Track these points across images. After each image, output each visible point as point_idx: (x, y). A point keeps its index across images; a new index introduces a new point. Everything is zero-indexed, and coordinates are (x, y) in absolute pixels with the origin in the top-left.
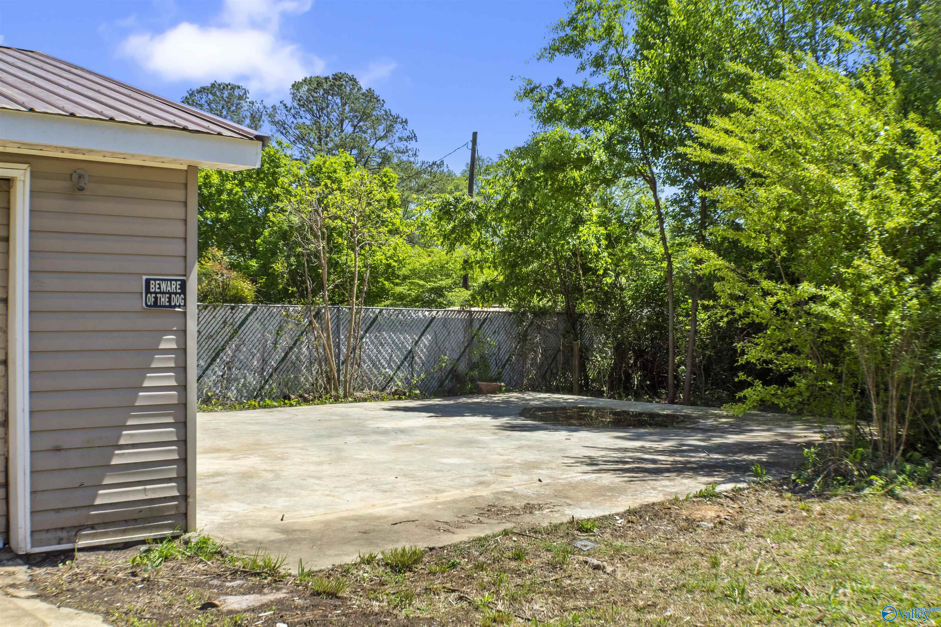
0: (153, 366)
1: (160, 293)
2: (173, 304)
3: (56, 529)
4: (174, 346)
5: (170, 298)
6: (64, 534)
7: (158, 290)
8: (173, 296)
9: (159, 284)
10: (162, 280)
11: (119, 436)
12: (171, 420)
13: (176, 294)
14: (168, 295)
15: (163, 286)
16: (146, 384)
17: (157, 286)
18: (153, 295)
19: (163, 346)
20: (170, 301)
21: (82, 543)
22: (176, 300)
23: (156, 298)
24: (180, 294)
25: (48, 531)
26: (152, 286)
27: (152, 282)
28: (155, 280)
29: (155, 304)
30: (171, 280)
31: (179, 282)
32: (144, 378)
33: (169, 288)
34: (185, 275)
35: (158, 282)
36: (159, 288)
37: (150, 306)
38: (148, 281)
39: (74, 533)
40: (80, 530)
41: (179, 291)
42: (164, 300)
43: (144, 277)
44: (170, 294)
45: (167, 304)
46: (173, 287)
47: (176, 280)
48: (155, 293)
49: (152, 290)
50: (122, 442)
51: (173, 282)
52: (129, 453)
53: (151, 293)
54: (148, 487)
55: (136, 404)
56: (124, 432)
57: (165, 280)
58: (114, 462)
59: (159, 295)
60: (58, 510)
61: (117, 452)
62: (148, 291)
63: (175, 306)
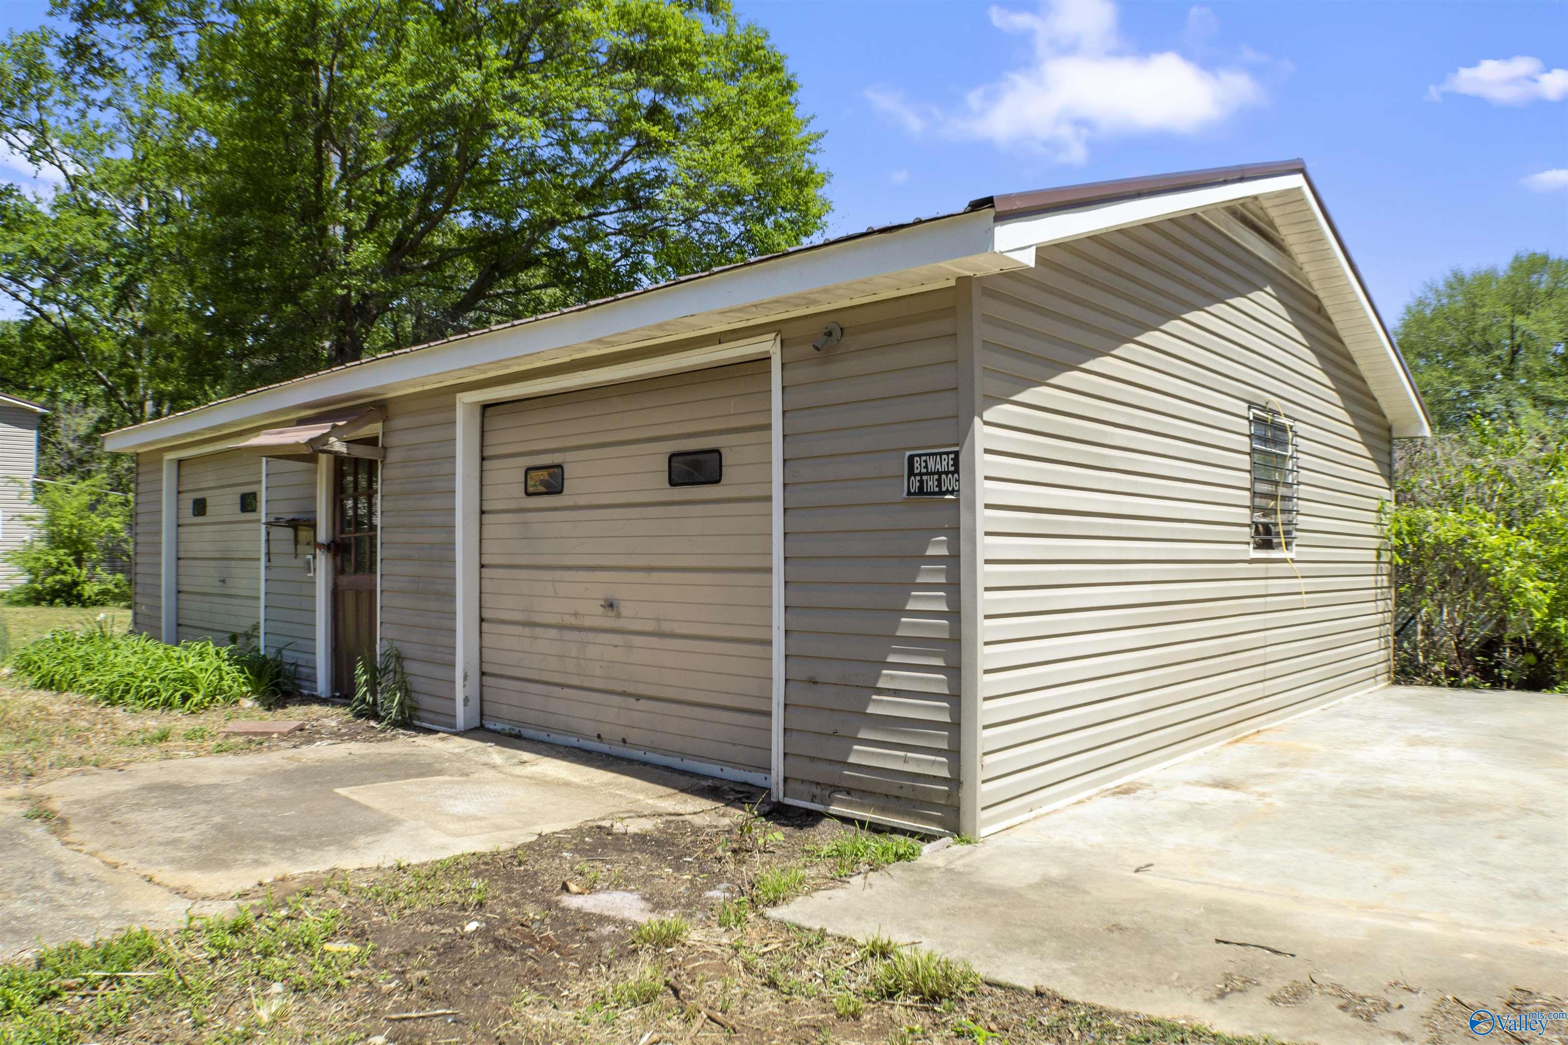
0: (919, 580)
1: (927, 474)
2: (944, 489)
3: (811, 782)
4: (945, 552)
5: (939, 480)
6: (817, 791)
7: (924, 471)
8: (944, 476)
9: (925, 461)
10: (929, 455)
11: (878, 676)
12: (940, 662)
13: (947, 473)
14: (936, 477)
15: (931, 464)
16: (911, 606)
17: (923, 464)
18: (918, 478)
19: (931, 551)
20: (939, 486)
21: (835, 809)
22: (947, 482)
23: (921, 481)
24: (953, 473)
25: (803, 781)
26: (916, 465)
27: (916, 459)
28: (920, 456)
29: (921, 491)
30: (941, 454)
31: (952, 456)
32: (908, 597)
33: (938, 466)
34: (957, 445)
35: (923, 458)
36: (926, 467)
37: (915, 494)
38: (911, 459)
39: (827, 793)
40: (835, 791)
41: (951, 469)
42: (931, 484)
43: (908, 453)
44: (939, 473)
45: (937, 489)
46: (944, 463)
47: (948, 453)
48: (921, 474)
49: (916, 471)
50: (881, 684)
51: (944, 456)
52: (888, 702)
53: (915, 475)
54: (910, 755)
55: (898, 634)
56: (884, 672)
57: (933, 454)
58: (871, 710)
59: (925, 478)
60: (812, 759)
61: (874, 697)
62: (911, 473)
63: (947, 492)
